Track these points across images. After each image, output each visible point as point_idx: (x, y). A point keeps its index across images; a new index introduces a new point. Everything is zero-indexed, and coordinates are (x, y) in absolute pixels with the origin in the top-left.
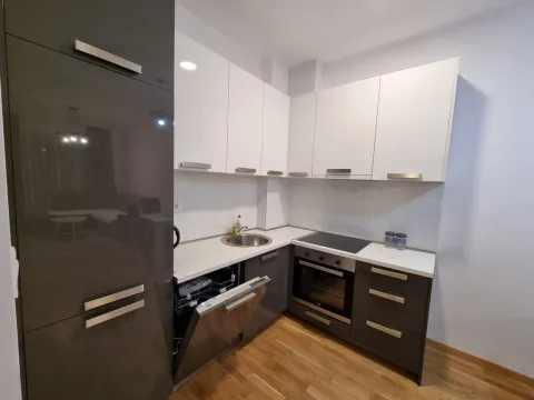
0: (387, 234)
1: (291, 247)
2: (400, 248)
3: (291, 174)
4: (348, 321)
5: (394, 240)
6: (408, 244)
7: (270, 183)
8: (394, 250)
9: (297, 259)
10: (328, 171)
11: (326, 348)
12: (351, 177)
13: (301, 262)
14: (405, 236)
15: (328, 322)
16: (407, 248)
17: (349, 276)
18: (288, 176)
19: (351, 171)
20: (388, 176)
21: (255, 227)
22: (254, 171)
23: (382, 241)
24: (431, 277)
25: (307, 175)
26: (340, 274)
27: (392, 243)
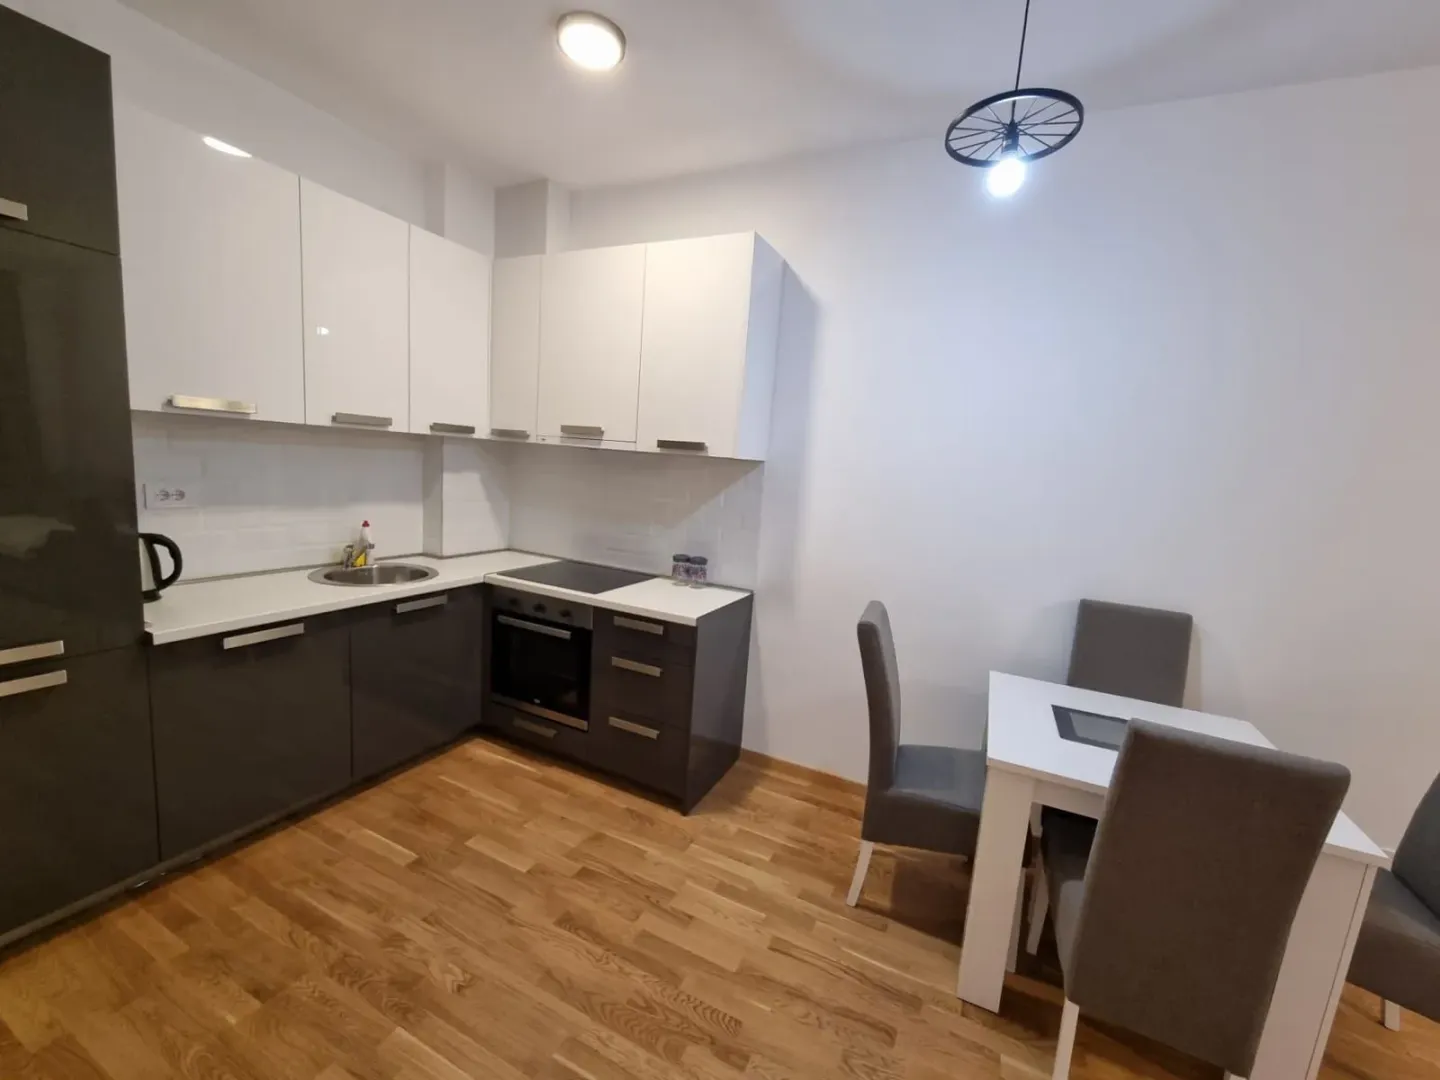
0: (676, 559)
1: (484, 589)
2: (697, 585)
3: (495, 432)
4: (583, 724)
5: (687, 571)
6: (709, 579)
7: (447, 449)
8: (687, 589)
9: (497, 612)
10: (564, 429)
11: (543, 781)
12: (604, 445)
13: (502, 619)
14: (703, 561)
15: (551, 733)
16: (710, 585)
17: (582, 637)
18: (494, 438)
19: (602, 433)
20: (658, 446)
21: (420, 551)
22: (388, 422)
23: (670, 573)
24: (694, 624)
25: (528, 436)
26: (566, 634)
27: (683, 576)
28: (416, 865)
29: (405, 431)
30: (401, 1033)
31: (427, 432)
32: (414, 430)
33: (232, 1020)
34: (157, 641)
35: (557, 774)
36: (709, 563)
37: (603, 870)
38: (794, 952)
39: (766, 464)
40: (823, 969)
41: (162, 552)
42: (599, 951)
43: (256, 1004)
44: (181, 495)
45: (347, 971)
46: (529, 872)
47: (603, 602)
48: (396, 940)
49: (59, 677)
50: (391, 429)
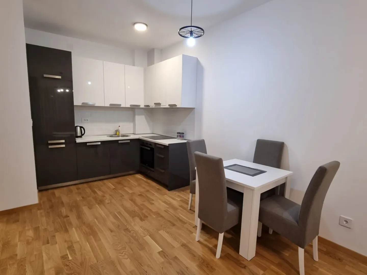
0: (178, 133)
1: (138, 140)
2: (182, 140)
3: (145, 106)
4: (153, 170)
6: (185, 138)
7: (136, 110)
10: (155, 104)
12: (161, 107)
14: (183, 133)
16: (185, 140)
17: (152, 149)
18: (145, 107)
19: (161, 104)
20: (169, 106)
21: (132, 133)
22: (121, 105)
23: (176, 137)
24: (168, 145)
25: (150, 106)
26: (149, 149)
27: (179, 137)
28: (113, 189)
29: (125, 106)
30: (97, 205)
31: (130, 107)
32: (127, 106)
33: (78, 199)
34: (77, 142)
35: (149, 181)
36: (184, 134)
37: (144, 195)
38: (168, 212)
39: (195, 109)
40: (172, 216)
41: (82, 129)
42: (133, 204)
43: (82, 198)
44: (87, 120)
45: (95, 199)
46: (131, 193)
47: (158, 142)
48: (104, 196)
49: (64, 146)
50: (121, 106)
